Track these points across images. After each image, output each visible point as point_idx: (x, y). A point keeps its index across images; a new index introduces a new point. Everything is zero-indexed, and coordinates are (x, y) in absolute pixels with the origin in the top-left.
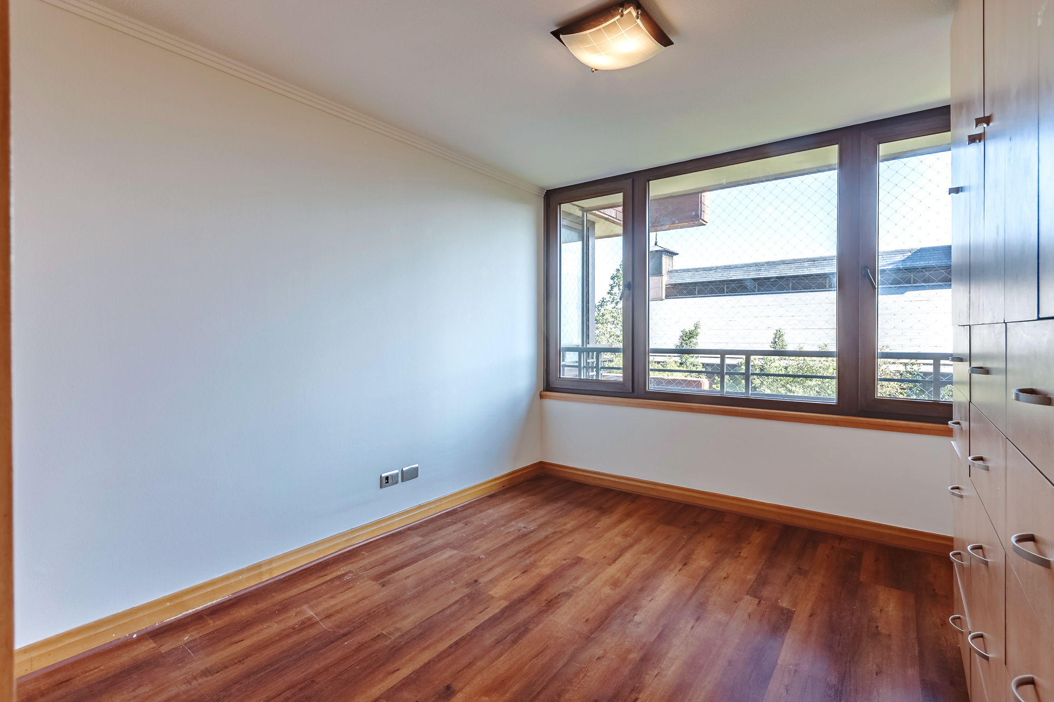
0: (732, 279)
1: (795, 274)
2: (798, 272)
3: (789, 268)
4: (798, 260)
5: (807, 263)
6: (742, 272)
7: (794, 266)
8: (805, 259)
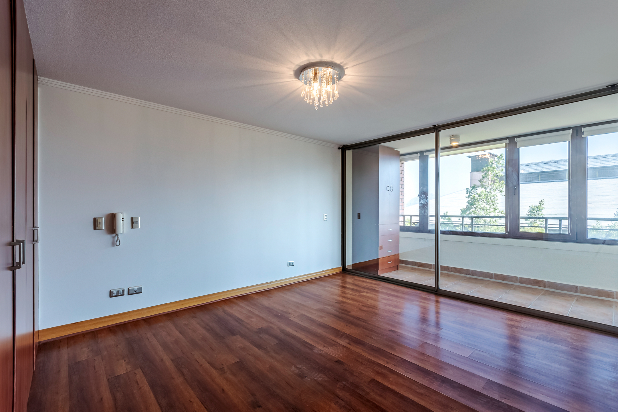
0: (546, 171)
1: (601, 166)
2: (603, 164)
3: (595, 162)
4: (603, 156)
5: (612, 157)
6: (554, 166)
7: (600, 160)
8: (609, 155)
